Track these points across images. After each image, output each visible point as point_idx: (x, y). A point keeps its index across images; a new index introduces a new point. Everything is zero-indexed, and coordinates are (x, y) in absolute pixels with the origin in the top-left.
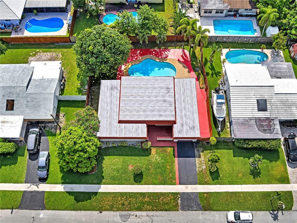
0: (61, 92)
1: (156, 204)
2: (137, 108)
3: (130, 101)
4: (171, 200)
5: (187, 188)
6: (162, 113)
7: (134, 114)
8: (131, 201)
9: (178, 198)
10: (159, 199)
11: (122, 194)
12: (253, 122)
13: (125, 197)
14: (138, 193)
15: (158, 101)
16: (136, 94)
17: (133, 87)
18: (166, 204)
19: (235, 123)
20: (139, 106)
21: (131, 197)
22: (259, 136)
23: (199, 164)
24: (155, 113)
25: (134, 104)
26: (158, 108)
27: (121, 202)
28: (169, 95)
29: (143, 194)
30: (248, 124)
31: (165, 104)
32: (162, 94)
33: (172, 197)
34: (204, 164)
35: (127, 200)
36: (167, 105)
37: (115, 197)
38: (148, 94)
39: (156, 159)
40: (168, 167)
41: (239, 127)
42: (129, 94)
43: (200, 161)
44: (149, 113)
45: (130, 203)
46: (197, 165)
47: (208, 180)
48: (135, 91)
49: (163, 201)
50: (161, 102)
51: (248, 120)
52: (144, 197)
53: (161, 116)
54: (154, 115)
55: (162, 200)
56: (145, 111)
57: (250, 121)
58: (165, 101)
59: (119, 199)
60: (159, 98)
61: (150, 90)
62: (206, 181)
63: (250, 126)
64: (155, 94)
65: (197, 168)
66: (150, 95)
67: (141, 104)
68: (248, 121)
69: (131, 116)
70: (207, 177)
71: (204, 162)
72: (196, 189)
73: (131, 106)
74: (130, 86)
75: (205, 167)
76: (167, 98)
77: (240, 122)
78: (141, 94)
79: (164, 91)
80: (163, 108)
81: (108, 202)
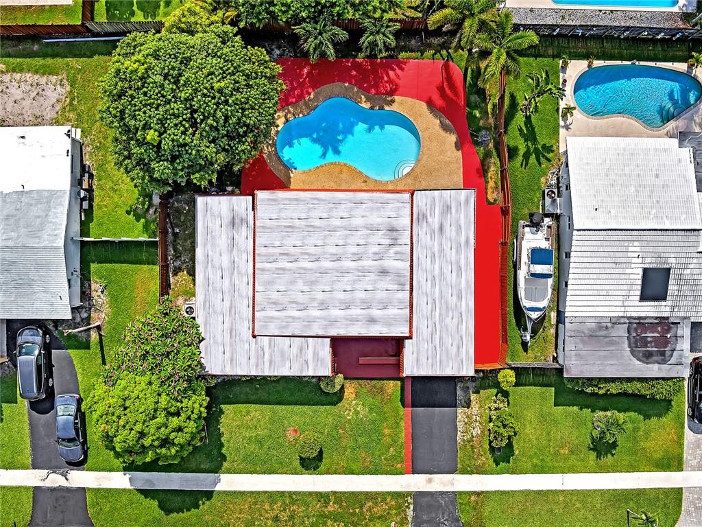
0: (85, 216)
1: (355, 519)
2: (301, 298)
3: (281, 272)
4: (390, 509)
5: (430, 481)
6: (376, 313)
7: (293, 318)
8: (294, 511)
9: (407, 504)
10: (361, 508)
11: (273, 496)
12: (622, 331)
13: (279, 504)
14: (310, 493)
15: (364, 272)
16: (298, 250)
17: (289, 226)
18: (379, 518)
19: (573, 334)
20: (306, 289)
21: (293, 502)
22: (629, 370)
23: (466, 424)
24: (355, 311)
25: (293, 282)
26: (362, 295)
27: (272, 514)
28: (397, 253)
29: (323, 497)
30: (605, 337)
31: (386, 283)
32: (376, 249)
33: (393, 503)
34: (477, 424)
35: (285, 510)
36: (391, 287)
37: (256, 503)
38: (333, 250)
39: (357, 413)
40: (386, 431)
41: (581, 346)
42: (278, 251)
43: (468, 417)
44: (335, 313)
45: (292, 517)
46: (460, 426)
47: (484, 464)
48: (295, 239)
49: (370, 512)
50: (372, 277)
51: (609, 325)
52: (327, 503)
53: (372, 321)
54: (353, 320)
55: (370, 509)
56: (323, 306)
57: (613, 327)
58: (384, 272)
59: (267, 507)
60: (367, 263)
61: (337, 238)
62: (479, 466)
63: (612, 343)
64: (355, 249)
65: (459, 433)
66: (339, 252)
67: (313, 283)
68: (607, 327)
69: (284, 324)
70: (482, 455)
71: (478, 418)
72: (453, 484)
73: (282, 288)
74: (279, 224)
75: (479, 432)
76: (390, 264)
77: (586, 332)
78: (312, 250)
79: (381, 238)
80: (381, 295)
81: (240, 513)
